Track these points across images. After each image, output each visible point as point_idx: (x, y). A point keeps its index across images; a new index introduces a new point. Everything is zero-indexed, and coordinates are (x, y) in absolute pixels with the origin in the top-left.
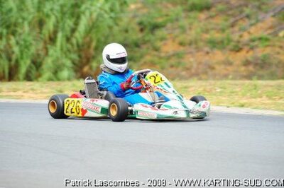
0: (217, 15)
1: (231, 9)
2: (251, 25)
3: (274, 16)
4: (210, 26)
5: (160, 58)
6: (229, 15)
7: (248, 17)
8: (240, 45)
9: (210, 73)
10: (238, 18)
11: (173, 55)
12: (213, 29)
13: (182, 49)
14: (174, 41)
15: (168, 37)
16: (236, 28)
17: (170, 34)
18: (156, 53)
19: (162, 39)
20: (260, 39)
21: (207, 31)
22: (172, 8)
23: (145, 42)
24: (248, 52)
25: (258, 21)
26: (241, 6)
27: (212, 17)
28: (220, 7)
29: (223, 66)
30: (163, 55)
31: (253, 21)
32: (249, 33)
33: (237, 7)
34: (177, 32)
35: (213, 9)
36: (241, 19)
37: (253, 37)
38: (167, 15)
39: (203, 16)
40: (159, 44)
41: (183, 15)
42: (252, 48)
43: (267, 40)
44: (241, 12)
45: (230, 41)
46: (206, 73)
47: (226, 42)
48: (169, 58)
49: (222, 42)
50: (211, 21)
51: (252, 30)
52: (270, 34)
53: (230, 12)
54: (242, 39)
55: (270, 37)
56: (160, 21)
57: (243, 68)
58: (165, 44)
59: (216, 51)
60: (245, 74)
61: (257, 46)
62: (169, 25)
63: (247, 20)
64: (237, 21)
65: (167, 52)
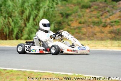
0: (94, 10)
1: (100, 8)
2: (110, 15)
3: (120, 12)
4: (92, 15)
5: (71, 29)
6: (100, 11)
7: (108, 11)
8: (106, 24)
9: (95, 36)
10: (104, 12)
11: (77, 28)
12: (93, 17)
13: (80, 25)
14: (76, 22)
15: (74, 20)
16: (103, 17)
17: (74, 18)
18: (69, 27)
19: (71, 21)
20: (115, 22)
21: (90, 17)
22: (74, 7)
23: (64, 22)
24: (110, 27)
25: (113, 14)
26: (104, 6)
27: (92, 11)
28: (95, 7)
29: (100, 34)
30: (72, 28)
31: (111, 14)
32: (110, 19)
33: (103, 7)
34: (77, 17)
35: (92, 8)
36: (105, 12)
37: (111, 21)
38: (72, 10)
39: (88, 11)
40: (70, 23)
41: (79, 10)
42: (112, 26)
43: (118, 22)
44: (105, 9)
45: (101, 22)
46: (93, 36)
47: (100, 23)
48: (75, 29)
49: (98, 23)
50: (92, 13)
51: (111, 17)
52: (119, 20)
53: (100, 9)
54: (106, 22)
55: (119, 21)
56: (69, 12)
57: (109, 35)
58: (72, 23)
59: (95, 27)
60: (111, 37)
61: (114, 25)
62: (73, 14)
63: (108, 13)
64: (104, 13)
65: (74, 27)
